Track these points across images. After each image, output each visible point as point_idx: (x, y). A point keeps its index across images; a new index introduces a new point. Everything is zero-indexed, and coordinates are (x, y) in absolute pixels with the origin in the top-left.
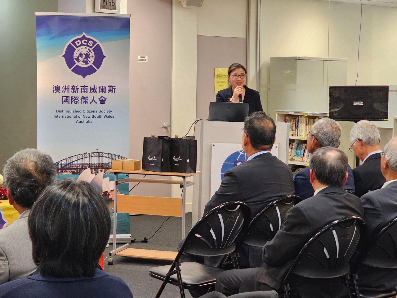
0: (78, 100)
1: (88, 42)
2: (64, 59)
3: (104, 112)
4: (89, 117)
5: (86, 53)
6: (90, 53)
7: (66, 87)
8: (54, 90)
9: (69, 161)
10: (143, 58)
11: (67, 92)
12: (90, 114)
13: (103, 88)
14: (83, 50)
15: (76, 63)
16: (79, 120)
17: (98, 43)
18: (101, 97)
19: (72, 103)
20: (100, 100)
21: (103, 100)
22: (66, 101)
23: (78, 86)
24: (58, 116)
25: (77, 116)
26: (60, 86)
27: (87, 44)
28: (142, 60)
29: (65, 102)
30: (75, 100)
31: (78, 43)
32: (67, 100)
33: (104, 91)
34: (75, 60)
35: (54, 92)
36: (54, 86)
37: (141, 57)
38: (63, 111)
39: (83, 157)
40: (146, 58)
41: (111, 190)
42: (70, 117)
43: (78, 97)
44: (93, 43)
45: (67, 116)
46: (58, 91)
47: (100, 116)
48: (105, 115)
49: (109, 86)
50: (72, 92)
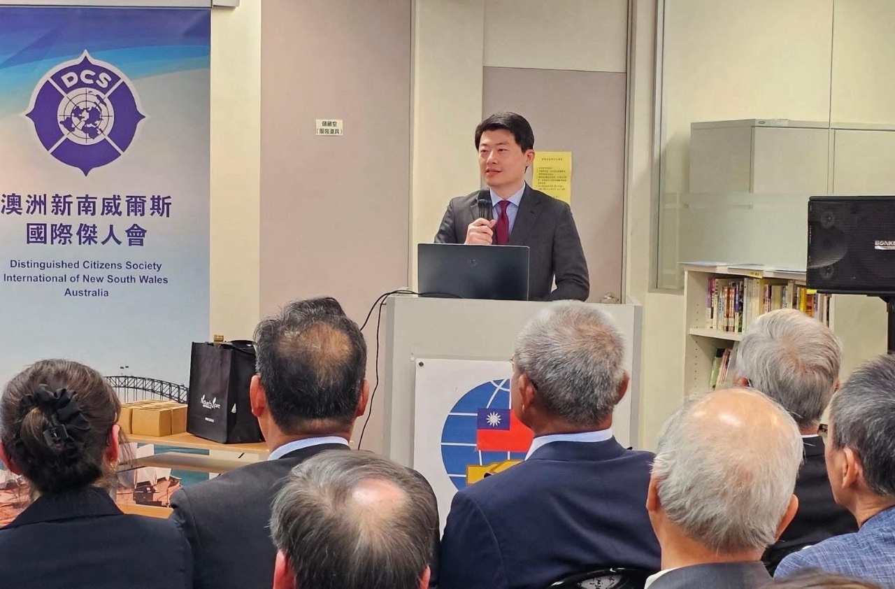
0: (68, 235)
1: (96, 78)
2: (31, 123)
3: (139, 266)
4: (100, 280)
5: (90, 106)
6: (101, 105)
7: (38, 199)
8: (4, 206)
10: (330, 124)
11: (40, 212)
12: (103, 273)
13: (136, 202)
14: (84, 98)
15: (64, 135)
16: (74, 287)
17: (124, 78)
18: (132, 228)
19: (52, 243)
20: (129, 236)
21: (136, 236)
22: (37, 236)
23: (70, 196)
24: (14, 276)
25: (68, 279)
26: (19, 197)
27: (95, 82)
28: (327, 131)
29: (34, 240)
30: (61, 233)
31: (70, 79)
32: (39, 234)
33: (140, 211)
34: (61, 126)
35: (6, 211)
36: (4, 196)
37: (324, 124)
38: (28, 263)
40: (340, 125)
41: (158, 478)
42: (49, 279)
43: (70, 226)
44: (110, 79)
45: (40, 277)
46: (14, 209)
47: (129, 279)
48: (144, 277)
49: (153, 196)
50: (52, 212)
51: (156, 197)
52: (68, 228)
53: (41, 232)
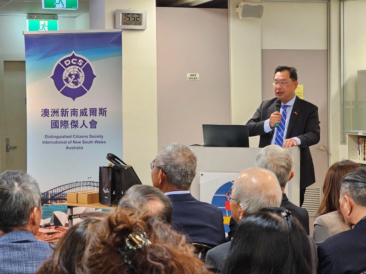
0: (67, 125)
1: (77, 62)
2: (52, 80)
3: (94, 137)
4: (80, 142)
5: (75, 73)
6: (79, 72)
7: (55, 111)
8: (42, 114)
9: (58, 191)
10: (193, 75)
11: (56, 116)
12: (81, 140)
13: (93, 111)
15: (65, 85)
16: (70, 145)
17: (88, 61)
18: (92, 121)
19: (61, 128)
20: (90, 124)
21: (93, 124)
22: (55, 125)
23: (68, 109)
24: (47, 142)
25: (67, 142)
26: (48, 110)
28: (192, 78)
29: (54, 127)
30: (64, 124)
31: (68, 62)
32: (56, 125)
33: (95, 114)
34: (64, 81)
35: (43, 116)
36: (42, 110)
37: (191, 75)
38: (52, 136)
39: (74, 187)
40: (198, 76)
42: (60, 143)
43: (68, 121)
44: (83, 62)
45: (56, 142)
46: (46, 115)
47: (91, 142)
48: (96, 141)
49: (100, 108)
50: (61, 116)
51: (101, 108)
52: (67, 122)
53: (57, 124)
